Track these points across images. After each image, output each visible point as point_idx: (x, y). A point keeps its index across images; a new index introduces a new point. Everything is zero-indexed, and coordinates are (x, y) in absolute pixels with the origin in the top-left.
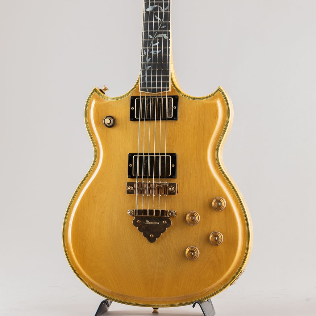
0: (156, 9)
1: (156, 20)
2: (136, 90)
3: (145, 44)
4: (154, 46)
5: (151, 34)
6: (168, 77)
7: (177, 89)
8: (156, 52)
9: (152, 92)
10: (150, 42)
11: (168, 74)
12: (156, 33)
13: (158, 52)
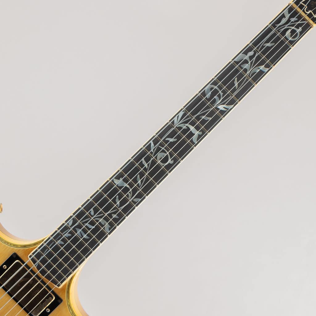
0: (126, 190)
1: (114, 201)
2: (27, 250)
3: (80, 215)
4: (86, 226)
5: (96, 210)
6: (70, 274)
7: (68, 292)
8: (83, 235)
9: (40, 272)
10: (87, 217)
11: (73, 270)
12: (102, 215)
13: (85, 236)
